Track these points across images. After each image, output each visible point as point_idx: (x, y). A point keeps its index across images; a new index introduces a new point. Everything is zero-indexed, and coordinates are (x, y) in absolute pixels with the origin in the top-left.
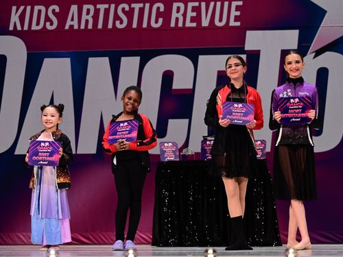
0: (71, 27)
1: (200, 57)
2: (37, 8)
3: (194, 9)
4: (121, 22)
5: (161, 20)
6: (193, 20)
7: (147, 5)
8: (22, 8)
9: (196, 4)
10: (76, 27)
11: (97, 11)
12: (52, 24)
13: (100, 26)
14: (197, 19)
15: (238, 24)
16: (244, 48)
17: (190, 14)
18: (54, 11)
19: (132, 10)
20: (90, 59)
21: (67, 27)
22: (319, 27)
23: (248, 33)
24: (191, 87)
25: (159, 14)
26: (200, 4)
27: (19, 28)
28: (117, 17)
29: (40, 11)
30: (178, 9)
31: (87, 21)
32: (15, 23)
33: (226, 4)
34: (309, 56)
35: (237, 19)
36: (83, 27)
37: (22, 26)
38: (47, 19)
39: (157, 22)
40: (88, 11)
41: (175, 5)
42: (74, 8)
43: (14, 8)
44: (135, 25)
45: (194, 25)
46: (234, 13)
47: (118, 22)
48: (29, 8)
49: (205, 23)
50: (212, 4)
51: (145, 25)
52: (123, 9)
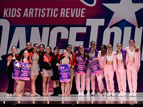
0: (26, 16)
1: (71, 28)
2: (13, 9)
3: (69, 11)
4: (43, 15)
5: (57, 14)
6: (68, 14)
7: (52, 9)
8: (8, 9)
9: (69, 9)
10: (27, 16)
11: (35, 11)
12: (18, 15)
13: (36, 16)
14: (70, 14)
15: (84, 16)
16: (86, 25)
17: (67, 13)
18: (19, 10)
19: (47, 11)
20: (32, 28)
21: (24, 16)
22: (112, 18)
23: (87, 20)
24: (67, 38)
25: (56, 12)
26: (71, 9)
27: (7, 16)
28: (41, 13)
29: (14, 10)
30: (63, 11)
31: (31, 14)
32: (5, 14)
33: (80, 9)
34: (108, 28)
35: (83, 14)
36: (29, 16)
37: (8, 15)
38: (17, 13)
39: (55, 15)
40: (31, 11)
41: (62, 9)
42: (26, 10)
43: (5, 9)
44: (48, 16)
45: (69, 16)
46: (82, 12)
47: (42, 15)
48: (10, 9)
49: (72, 16)
50: (75, 9)
51: (51, 16)
52: (44, 10)
